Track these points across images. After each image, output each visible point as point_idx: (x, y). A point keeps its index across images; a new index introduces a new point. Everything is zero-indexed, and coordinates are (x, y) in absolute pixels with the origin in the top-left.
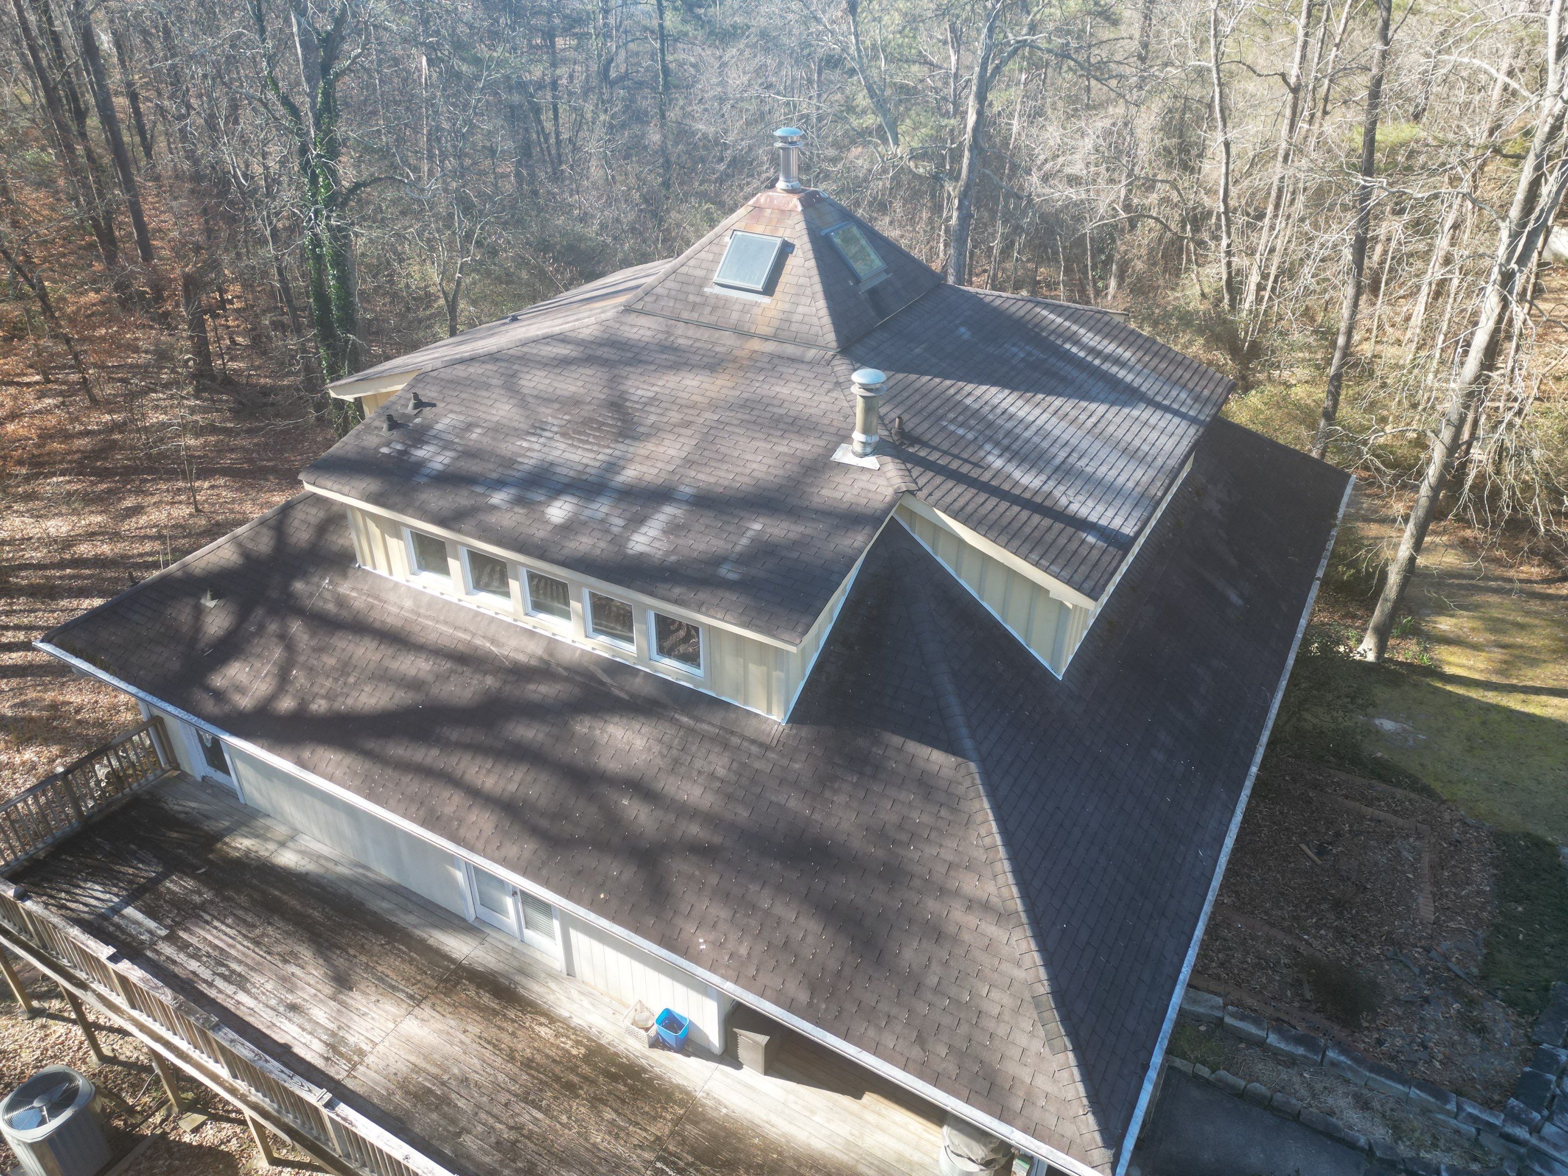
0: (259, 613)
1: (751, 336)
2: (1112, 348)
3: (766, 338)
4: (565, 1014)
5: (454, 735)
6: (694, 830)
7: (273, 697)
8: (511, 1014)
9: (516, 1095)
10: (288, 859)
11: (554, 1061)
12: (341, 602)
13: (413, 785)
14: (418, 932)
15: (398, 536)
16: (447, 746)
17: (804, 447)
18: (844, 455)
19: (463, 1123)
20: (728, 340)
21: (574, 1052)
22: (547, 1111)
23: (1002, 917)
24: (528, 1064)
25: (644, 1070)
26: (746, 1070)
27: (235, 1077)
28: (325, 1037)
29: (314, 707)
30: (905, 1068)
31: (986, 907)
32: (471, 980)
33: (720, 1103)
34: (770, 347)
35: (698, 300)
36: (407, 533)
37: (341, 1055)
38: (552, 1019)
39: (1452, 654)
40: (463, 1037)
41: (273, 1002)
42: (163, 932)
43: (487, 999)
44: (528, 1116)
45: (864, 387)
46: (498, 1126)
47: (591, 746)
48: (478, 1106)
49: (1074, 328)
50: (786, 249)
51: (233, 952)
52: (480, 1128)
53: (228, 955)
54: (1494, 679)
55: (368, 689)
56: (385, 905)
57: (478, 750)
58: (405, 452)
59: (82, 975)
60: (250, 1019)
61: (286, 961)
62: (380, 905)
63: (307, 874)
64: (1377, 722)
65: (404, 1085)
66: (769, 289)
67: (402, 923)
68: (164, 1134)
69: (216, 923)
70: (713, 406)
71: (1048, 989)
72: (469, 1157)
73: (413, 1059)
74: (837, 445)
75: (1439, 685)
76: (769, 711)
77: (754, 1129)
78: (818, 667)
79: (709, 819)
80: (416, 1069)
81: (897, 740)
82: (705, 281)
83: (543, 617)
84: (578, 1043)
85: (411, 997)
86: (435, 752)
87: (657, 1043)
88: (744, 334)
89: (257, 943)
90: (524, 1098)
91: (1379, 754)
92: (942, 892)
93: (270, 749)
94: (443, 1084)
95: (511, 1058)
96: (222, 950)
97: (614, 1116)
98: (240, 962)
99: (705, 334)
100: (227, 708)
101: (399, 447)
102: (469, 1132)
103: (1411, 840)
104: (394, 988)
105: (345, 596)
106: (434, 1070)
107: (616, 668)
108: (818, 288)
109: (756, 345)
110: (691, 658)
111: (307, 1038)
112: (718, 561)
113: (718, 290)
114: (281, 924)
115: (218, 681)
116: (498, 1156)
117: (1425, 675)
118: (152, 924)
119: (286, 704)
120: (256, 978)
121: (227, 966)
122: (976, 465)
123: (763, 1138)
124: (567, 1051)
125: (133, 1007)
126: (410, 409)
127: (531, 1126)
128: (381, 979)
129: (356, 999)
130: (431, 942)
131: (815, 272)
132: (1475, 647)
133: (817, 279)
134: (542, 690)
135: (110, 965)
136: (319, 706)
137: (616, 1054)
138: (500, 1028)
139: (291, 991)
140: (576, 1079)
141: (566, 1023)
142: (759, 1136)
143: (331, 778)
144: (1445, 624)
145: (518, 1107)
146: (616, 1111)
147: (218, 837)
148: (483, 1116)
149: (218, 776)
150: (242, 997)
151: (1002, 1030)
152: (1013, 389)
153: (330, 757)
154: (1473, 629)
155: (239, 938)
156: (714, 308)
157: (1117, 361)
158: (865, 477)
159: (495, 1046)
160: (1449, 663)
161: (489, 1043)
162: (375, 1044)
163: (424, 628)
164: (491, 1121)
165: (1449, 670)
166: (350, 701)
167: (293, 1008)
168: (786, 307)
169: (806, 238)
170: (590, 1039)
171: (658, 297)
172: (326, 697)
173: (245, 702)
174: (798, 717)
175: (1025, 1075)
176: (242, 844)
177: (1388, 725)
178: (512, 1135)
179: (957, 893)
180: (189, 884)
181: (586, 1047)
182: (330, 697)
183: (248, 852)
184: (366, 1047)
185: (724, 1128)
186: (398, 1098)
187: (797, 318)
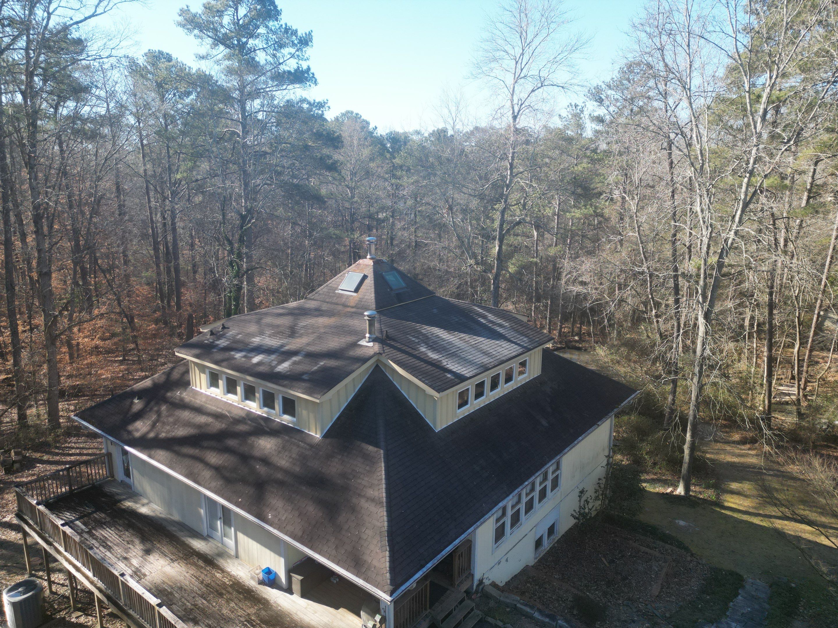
0: (152, 403)
1: (348, 307)
2: (500, 321)
3: (352, 307)
4: (229, 570)
6: (279, 476)
7: (148, 433)
8: (208, 568)
9: (199, 595)
10: (144, 510)
11: (218, 585)
12: (182, 400)
13: (188, 462)
14: (184, 539)
15: (204, 372)
16: (202, 448)
17: (350, 339)
18: (363, 343)
20: (340, 308)
21: (228, 583)
22: (208, 601)
23: (377, 504)
24: (207, 586)
25: (253, 591)
26: (295, 595)
27: (94, 576)
28: (133, 569)
29: (161, 436)
30: (328, 559)
31: (373, 500)
32: (196, 556)
33: (279, 605)
34: (353, 310)
35: (333, 295)
36: (207, 371)
38: (223, 571)
39: (732, 498)
40: (186, 574)
41: (119, 556)
42: (87, 530)
43: (201, 563)
44: (201, 602)
45: (368, 316)
46: (188, 604)
47: (252, 446)
48: (182, 597)
49: (487, 314)
50: (365, 277)
51: (110, 539)
52: (180, 603)
53: (108, 540)
54: (751, 510)
55: (181, 429)
56: (174, 529)
58: (213, 342)
59: (51, 540)
61: (128, 543)
62: (172, 529)
63: (148, 516)
64: (677, 521)
66: (357, 290)
67: (178, 535)
68: (64, 618)
69: (107, 529)
70: (325, 327)
71: (386, 529)
73: (164, 579)
74: (362, 339)
75: (718, 510)
76: (316, 434)
77: (289, 615)
78: (338, 418)
79: (286, 471)
80: (164, 583)
82: (336, 289)
83: (248, 402)
84: (230, 580)
85: (172, 560)
86: (197, 451)
87: (262, 583)
88: (345, 306)
89: (120, 537)
90: (202, 596)
91: (667, 532)
92: (359, 495)
93: (141, 451)
94: (172, 588)
95: (202, 583)
96: (106, 537)
97: (234, 605)
98: (111, 542)
99: (332, 306)
100: (131, 437)
101: (211, 341)
102: (175, 604)
103: (660, 562)
104: (165, 556)
105: (183, 398)
106: (171, 584)
107: (267, 420)
108: (373, 290)
109: (349, 309)
110: (293, 414)
112: (303, 373)
113: (340, 292)
114: (131, 531)
115: (130, 428)
116: (184, 613)
117: (712, 505)
118: (83, 527)
119: (152, 435)
120: (116, 548)
121: (106, 543)
122: (413, 349)
123: (292, 619)
124: (225, 583)
125: (66, 551)
126: (220, 329)
127: (200, 605)
128: (162, 553)
129: (151, 558)
130: (187, 542)
131: (373, 285)
132: (746, 496)
133: (373, 287)
134: (242, 428)
135: (61, 527)
136: (163, 435)
137: (244, 585)
138: (201, 572)
139: (127, 553)
140: (224, 592)
141: (228, 573)
142: (290, 617)
143: (158, 461)
144: (734, 486)
145: (198, 599)
146: (236, 604)
147: (120, 501)
148: (183, 600)
149: (126, 480)
150: (108, 554)
151: (366, 544)
152: (445, 329)
153: (161, 453)
154: (749, 489)
155: (114, 534)
156: (338, 297)
157: (501, 326)
158: (367, 349)
159: (197, 578)
160: (728, 502)
161: (195, 577)
162: (151, 573)
163: (207, 408)
164: (186, 602)
165: (726, 504)
166: (173, 434)
167: (126, 558)
168: (361, 296)
169: (372, 274)
170: (235, 579)
171: (320, 294)
172: (166, 432)
173: (137, 435)
174: (326, 436)
175: (369, 559)
176: (128, 504)
177: (682, 523)
178: (192, 607)
179: (364, 496)
180: (103, 515)
181: (233, 582)
182: (168, 432)
183: (129, 506)
184: (148, 574)
185: (277, 613)
187: (364, 300)
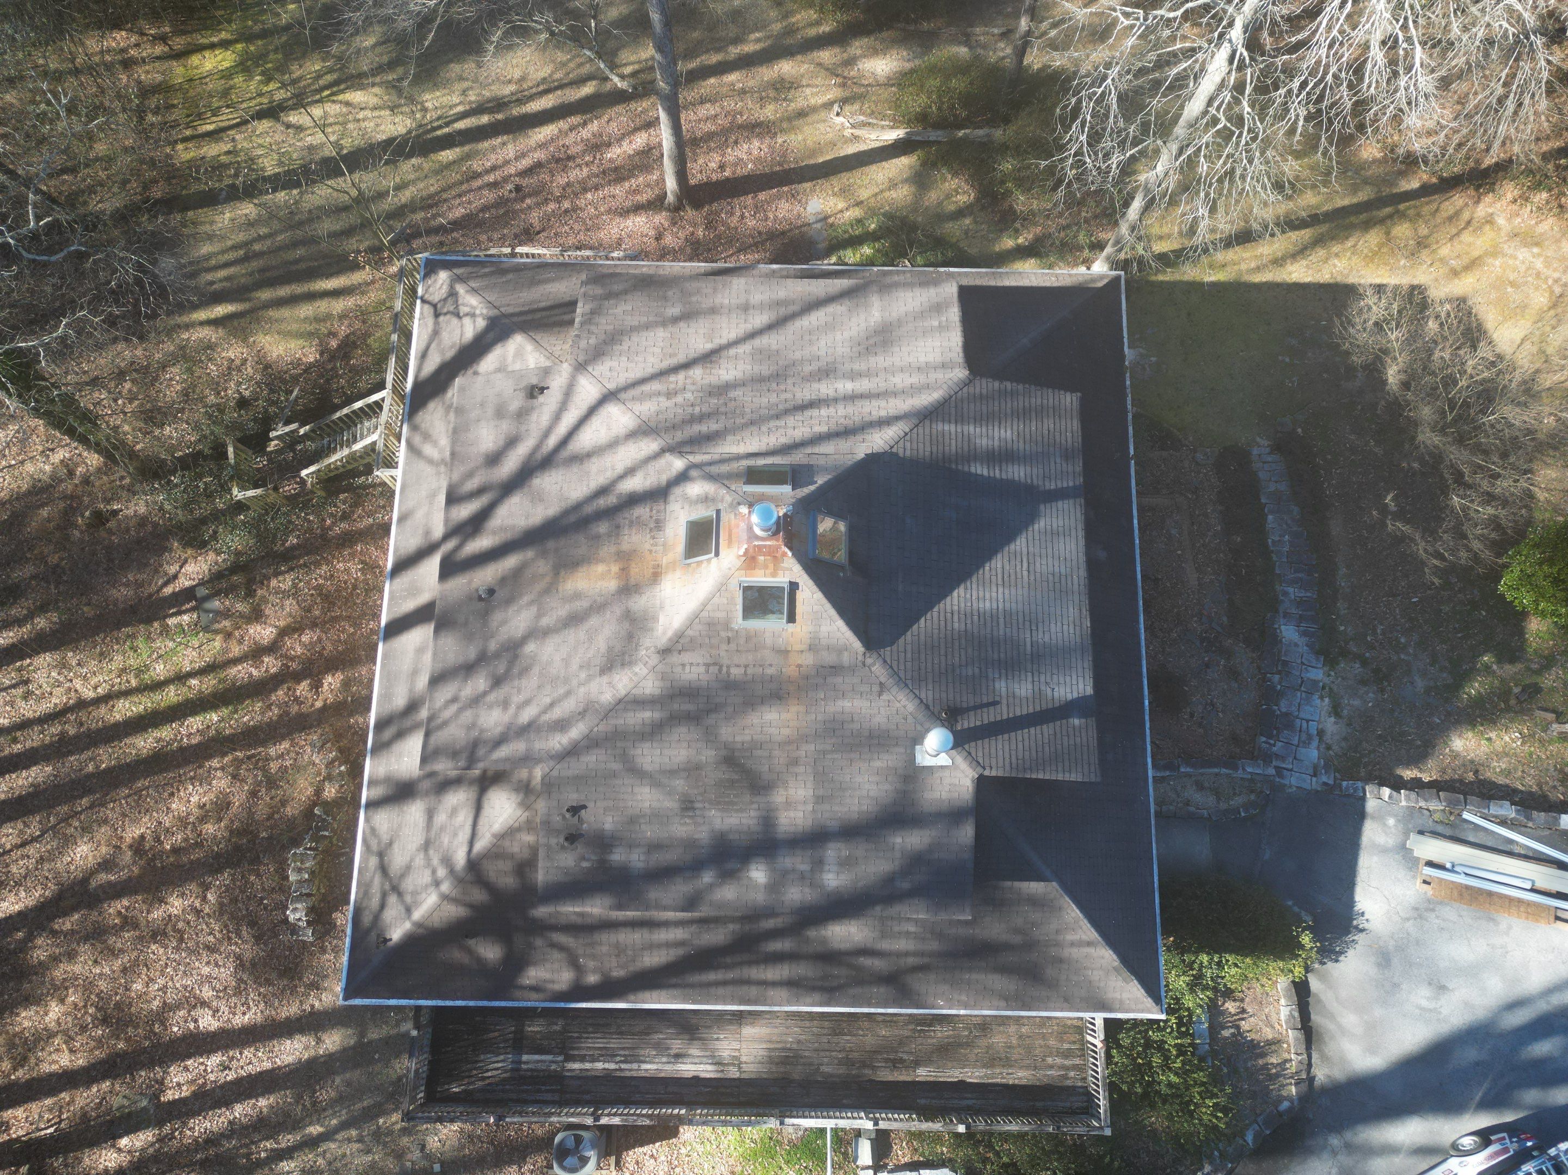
1: (790, 653)
3: (801, 651)
5: (728, 960)
7: (579, 978)
17: (892, 758)
18: (924, 758)
19: (816, 1062)
20: (771, 659)
23: (1089, 944)
28: (710, 1061)
29: (615, 974)
31: (1081, 943)
34: (809, 658)
35: (730, 634)
37: (728, 1064)
41: (663, 1059)
48: (816, 1050)
50: (794, 586)
51: (613, 1045)
53: (613, 1049)
57: (750, 963)
60: (662, 1075)
61: (648, 1034)
65: (770, 1060)
69: (585, 1035)
70: (803, 736)
72: (831, 1075)
73: (764, 1046)
74: (914, 750)
80: (771, 1050)
81: (1009, 884)
88: (781, 651)
89: (621, 1033)
96: (605, 1048)
98: (624, 1049)
106: (780, 1046)
108: (832, 611)
111: (702, 1067)
115: (526, 981)
119: (592, 978)
120: (641, 1052)
121: (618, 1055)
122: (994, 704)
126: (569, 818)
133: (827, 604)
136: (618, 972)
139: (668, 1048)
145: (835, 1039)
151: (1102, 984)
155: (608, 1036)
156: (748, 639)
158: (946, 773)
162: (740, 1050)
166: (639, 965)
167: (679, 1056)
168: (811, 628)
169: (802, 573)
172: (620, 967)
173: (560, 986)
175: (1117, 995)
178: (844, 1054)
179: (1064, 942)
180: (541, 1022)
182: (622, 966)
184: (737, 1054)
186: (774, 1069)
187: (823, 635)
